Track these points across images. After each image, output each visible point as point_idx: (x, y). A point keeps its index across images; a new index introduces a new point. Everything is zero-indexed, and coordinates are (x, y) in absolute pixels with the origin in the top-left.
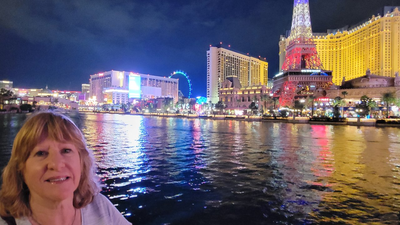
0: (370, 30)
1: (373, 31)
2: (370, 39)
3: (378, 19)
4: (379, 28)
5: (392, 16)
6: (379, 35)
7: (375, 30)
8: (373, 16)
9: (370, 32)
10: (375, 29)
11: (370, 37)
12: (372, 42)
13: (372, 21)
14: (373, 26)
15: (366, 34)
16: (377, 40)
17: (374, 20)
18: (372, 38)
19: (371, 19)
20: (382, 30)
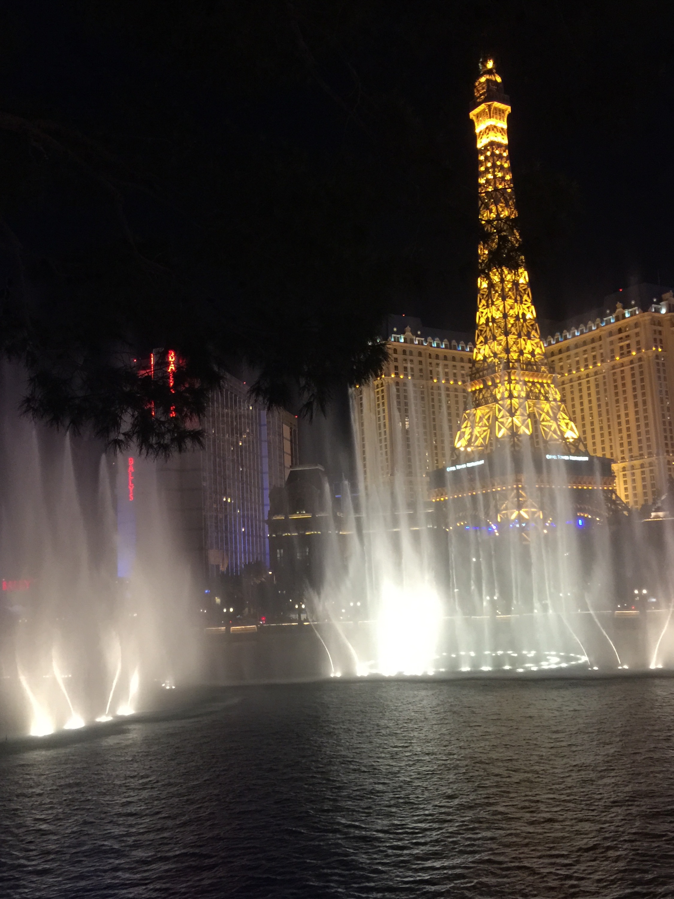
0: (612, 343)
1: (622, 348)
2: (614, 367)
3: (633, 314)
4: (638, 339)
5: (664, 311)
6: (640, 359)
7: (628, 346)
8: (619, 305)
9: (612, 347)
10: (627, 342)
11: (613, 363)
12: (623, 378)
13: (617, 319)
14: (620, 331)
15: (602, 351)
16: (637, 371)
17: (624, 317)
18: (622, 365)
19: (613, 311)
20: (648, 348)
